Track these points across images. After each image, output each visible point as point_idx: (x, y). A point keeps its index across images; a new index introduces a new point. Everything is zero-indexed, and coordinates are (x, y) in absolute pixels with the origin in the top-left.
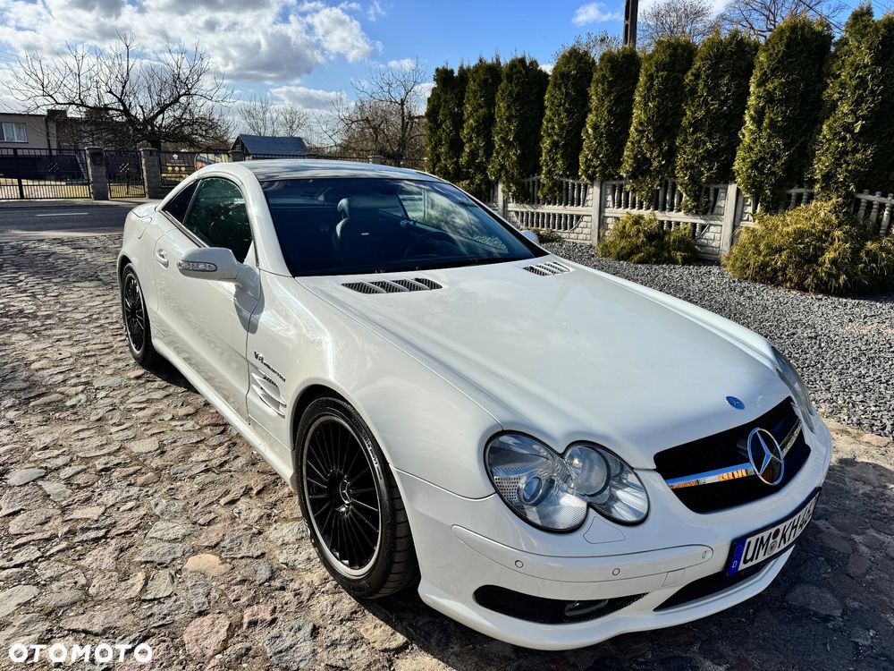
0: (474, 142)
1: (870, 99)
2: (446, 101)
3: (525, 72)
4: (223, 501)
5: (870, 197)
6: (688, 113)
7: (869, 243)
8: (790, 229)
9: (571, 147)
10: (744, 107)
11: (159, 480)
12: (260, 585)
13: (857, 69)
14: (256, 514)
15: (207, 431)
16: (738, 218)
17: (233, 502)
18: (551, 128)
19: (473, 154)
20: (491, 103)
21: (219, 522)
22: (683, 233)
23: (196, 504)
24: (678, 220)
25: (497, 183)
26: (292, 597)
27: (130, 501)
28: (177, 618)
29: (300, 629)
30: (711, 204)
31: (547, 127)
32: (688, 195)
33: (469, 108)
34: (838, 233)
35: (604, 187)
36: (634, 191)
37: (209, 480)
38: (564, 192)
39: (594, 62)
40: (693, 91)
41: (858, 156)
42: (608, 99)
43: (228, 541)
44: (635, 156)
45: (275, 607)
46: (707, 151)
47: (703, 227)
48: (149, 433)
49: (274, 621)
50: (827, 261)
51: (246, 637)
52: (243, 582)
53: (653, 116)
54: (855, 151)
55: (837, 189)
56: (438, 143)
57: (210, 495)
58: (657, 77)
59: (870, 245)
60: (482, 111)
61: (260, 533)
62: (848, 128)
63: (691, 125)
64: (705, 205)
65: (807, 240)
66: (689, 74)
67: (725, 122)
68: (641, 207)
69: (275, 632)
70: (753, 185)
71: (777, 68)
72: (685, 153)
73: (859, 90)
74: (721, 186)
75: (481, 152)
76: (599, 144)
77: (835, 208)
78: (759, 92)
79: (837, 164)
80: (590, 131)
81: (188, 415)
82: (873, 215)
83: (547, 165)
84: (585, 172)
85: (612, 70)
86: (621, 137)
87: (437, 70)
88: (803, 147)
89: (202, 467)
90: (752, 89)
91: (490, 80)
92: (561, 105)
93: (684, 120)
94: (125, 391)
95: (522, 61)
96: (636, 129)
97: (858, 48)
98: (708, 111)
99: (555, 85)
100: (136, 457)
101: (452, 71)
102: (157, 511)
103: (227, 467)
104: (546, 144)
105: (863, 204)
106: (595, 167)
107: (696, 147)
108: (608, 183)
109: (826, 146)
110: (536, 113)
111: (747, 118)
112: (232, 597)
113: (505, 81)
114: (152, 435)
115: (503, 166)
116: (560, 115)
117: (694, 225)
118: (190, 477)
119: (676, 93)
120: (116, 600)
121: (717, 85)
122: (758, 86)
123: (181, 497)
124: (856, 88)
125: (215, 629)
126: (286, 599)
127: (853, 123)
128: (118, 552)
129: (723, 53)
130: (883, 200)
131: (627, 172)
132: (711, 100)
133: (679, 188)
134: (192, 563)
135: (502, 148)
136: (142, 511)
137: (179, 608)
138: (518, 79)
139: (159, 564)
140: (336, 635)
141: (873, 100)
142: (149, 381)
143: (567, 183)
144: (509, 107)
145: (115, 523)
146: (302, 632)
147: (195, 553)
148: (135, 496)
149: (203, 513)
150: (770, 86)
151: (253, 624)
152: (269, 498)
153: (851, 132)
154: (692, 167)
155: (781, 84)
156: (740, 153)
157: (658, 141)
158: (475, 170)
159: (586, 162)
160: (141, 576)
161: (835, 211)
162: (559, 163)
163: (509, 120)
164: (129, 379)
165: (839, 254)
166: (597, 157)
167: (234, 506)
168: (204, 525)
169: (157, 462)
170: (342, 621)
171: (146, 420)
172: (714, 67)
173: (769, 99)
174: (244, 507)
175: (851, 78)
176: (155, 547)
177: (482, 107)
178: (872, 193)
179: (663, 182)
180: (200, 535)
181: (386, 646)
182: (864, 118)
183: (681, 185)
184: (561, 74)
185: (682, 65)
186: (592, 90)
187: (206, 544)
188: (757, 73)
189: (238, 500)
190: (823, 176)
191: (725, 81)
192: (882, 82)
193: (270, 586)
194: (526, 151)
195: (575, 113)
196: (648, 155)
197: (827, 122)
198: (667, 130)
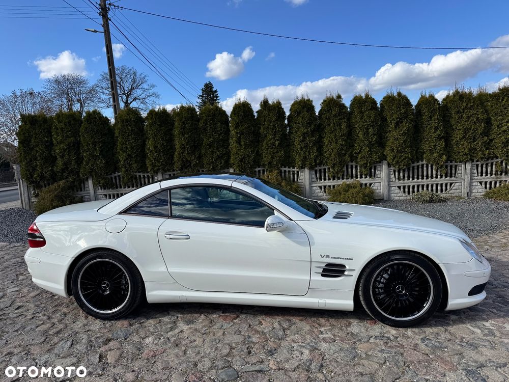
0: (67, 157)
5: (285, 169)
10: (229, 136)
18: (125, 148)
19: (66, 164)
20: (76, 135)
25: (87, 180)
31: (122, 147)
35: (164, 175)
38: (138, 180)
41: (279, 154)
44: (182, 160)
46: (218, 155)
53: (189, 141)
54: (277, 152)
58: (187, 123)
66: (201, 122)
67: (223, 143)
70: (242, 169)
72: (207, 157)
74: (226, 170)
75: (73, 163)
76: (159, 155)
79: (273, 158)
80: (151, 149)
82: (287, 175)
83: (125, 167)
84: (152, 169)
85: (159, 119)
86: (170, 151)
88: (258, 152)
90: (231, 129)
91: (72, 122)
92: (129, 135)
93: (204, 142)
96: (181, 147)
98: (214, 139)
100: (245, 343)
104: (122, 157)
105: (283, 172)
106: (158, 166)
107: (212, 154)
108: (167, 174)
109: (266, 151)
110: (111, 140)
111: (231, 141)
113: (86, 122)
115: (92, 170)
116: (129, 141)
119: (197, 131)
121: (216, 127)
124: (273, 129)
127: (275, 142)
130: (289, 169)
131: (178, 168)
135: (90, 160)
143: (140, 176)
144: (92, 137)
150: (241, 128)
153: (274, 145)
154: (212, 163)
155: (245, 127)
156: (233, 156)
157: (193, 152)
158: (69, 173)
159: (152, 164)
162: (134, 166)
163: (94, 144)
166: (159, 162)
173: (241, 133)
175: (270, 125)
177: (70, 137)
178: (285, 167)
182: (278, 140)
190: (268, 163)
191: (219, 125)
194: (108, 160)
195: (138, 140)
196: (189, 159)
197: (265, 142)
198: (195, 147)
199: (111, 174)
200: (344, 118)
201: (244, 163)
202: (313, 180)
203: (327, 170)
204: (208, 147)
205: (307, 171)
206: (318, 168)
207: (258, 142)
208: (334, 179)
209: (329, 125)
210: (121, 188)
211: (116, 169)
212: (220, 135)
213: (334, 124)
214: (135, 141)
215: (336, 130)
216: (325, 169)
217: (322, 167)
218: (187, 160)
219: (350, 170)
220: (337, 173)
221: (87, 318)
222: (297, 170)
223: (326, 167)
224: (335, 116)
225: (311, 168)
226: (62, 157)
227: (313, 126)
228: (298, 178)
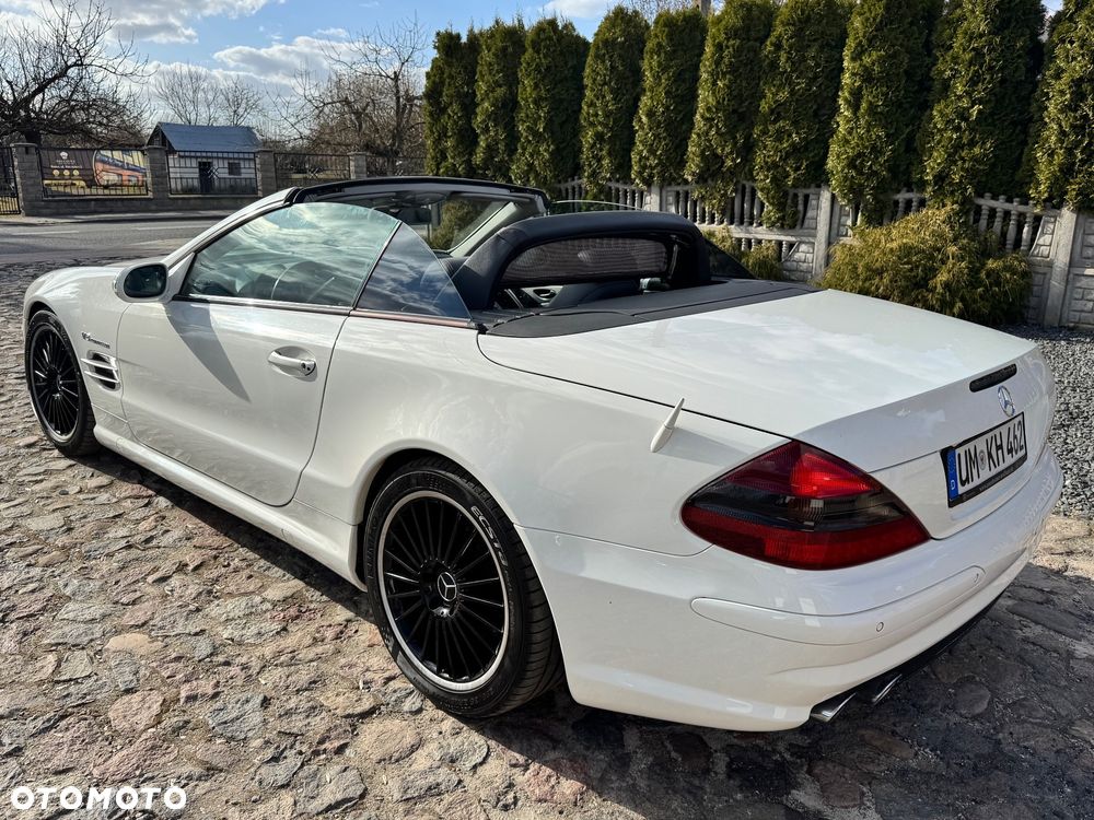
0: (492, 133)
1: (988, 77)
2: (451, 77)
3: (556, 40)
4: (150, 579)
5: (993, 203)
6: (769, 95)
7: (990, 261)
8: (894, 245)
9: (621, 141)
10: (838, 87)
11: (68, 559)
12: (200, 661)
13: (971, 38)
14: (193, 590)
15: (128, 504)
16: (834, 232)
17: (163, 579)
18: (593, 116)
19: (491, 150)
20: (512, 81)
21: (147, 600)
22: (765, 253)
23: (117, 583)
24: (759, 237)
26: (239, 671)
27: (32, 582)
28: (99, 697)
29: (247, 701)
30: (801, 216)
31: (588, 113)
32: (771, 204)
33: (482, 87)
34: (952, 249)
35: (664, 193)
36: (703, 198)
37: (131, 557)
39: (647, 27)
40: (774, 65)
41: (977, 150)
42: (665, 76)
43: (159, 619)
44: (703, 152)
45: (218, 682)
46: (793, 145)
47: (791, 245)
48: (51, 508)
49: (216, 695)
50: (939, 285)
51: (184, 711)
52: (178, 659)
53: (724, 99)
54: (972, 144)
55: (952, 193)
56: (443, 135)
57: (134, 572)
59: (991, 264)
60: (500, 92)
61: (198, 610)
62: (963, 115)
63: (772, 111)
64: (792, 216)
65: (914, 259)
66: (768, 43)
67: (815, 107)
68: (712, 222)
69: (219, 705)
70: (851, 189)
71: (875, 37)
72: (765, 149)
73: (975, 65)
74: (811, 191)
75: (501, 147)
76: (656, 136)
77: (950, 218)
78: (854, 68)
79: (951, 160)
80: (644, 119)
81: (101, 487)
82: (997, 225)
83: (590, 166)
84: (640, 173)
85: (670, 37)
86: (684, 127)
87: (438, 34)
88: (910, 140)
89: (123, 543)
90: (845, 64)
91: (510, 50)
92: (605, 84)
93: (763, 102)
94: (14, 462)
95: (553, 23)
96: (702, 117)
97: (973, 12)
98: (792, 92)
99: (597, 56)
100: (36, 535)
101: (458, 37)
102: (68, 591)
103: (154, 542)
104: (588, 137)
105: (984, 212)
106: (652, 168)
107: (779, 139)
108: (669, 189)
109: (937, 137)
110: (573, 95)
111: (841, 102)
112: (165, 674)
113: (530, 50)
114: (54, 511)
115: (531, 166)
116: (604, 97)
117: (780, 244)
118: (107, 555)
119: (752, 69)
120: (22, 683)
121: (803, 59)
122: (853, 59)
123: (96, 576)
124: (971, 63)
125: (147, 705)
126: (232, 673)
127: (968, 109)
128: (21, 635)
129: (809, 17)
130: (1008, 206)
131: (693, 174)
132: (797, 78)
133: (759, 194)
134: (114, 643)
135: (529, 142)
136: (48, 593)
137: (101, 687)
138: (547, 47)
139: (73, 646)
140: (292, 704)
141: (992, 78)
142: (45, 449)
143: (618, 190)
144: (536, 86)
145: (13, 606)
146: (250, 704)
147: (117, 632)
148: (38, 577)
149: (125, 592)
150: (867, 60)
151: (191, 698)
152: (208, 574)
153: (966, 119)
154: (775, 165)
155: (880, 57)
156: (834, 148)
157: (731, 133)
158: (495, 172)
159: (640, 160)
160: (52, 658)
161: (948, 220)
162: (606, 162)
163: (536, 102)
164: (19, 447)
165: (954, 275)
166: (655, 155)
167: (164, 584)
168: (127, 605)
169: (62, 540)
170: (298, 691)
171: (45, 494)
172: (798, 34)
173: (867, 77)
174: (178, 583)
175: (964, 50)
176: (66, 629)
177: (500, 86)
178: (995, 197)
179: (740, 187)
180: (123, 615)
181: (350, 711)
182: (980, 101)
183: (762, 190)
184: (605, 43)
185: (759, 31)
186: (645, 65)
187: (132, 623)
188: (851, 43)
189: (170, 577)
190: (934, 177)
191: (813, 52)
192: (1002, 55)
193: (211, 661)
194: (561, 146)
195: (624, 95)
196: (719, 151)
197: (938, 107)
198: (742, 118)
199: (566, 181)
201: (860, 172)
204: (772, 118)
205: (1067, 217)
218: (716, 156)
222: (1037, 210)
225: (1086, 210)
228: (1033, 240)
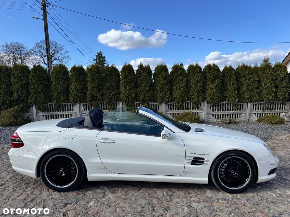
5: (151, 103)
10: (120, 84)
16: (124, 110)
24: (106, 112)
30: (115, 107)
32: (109, 106)
35: (80, 105)
38: (64, 107)
40: (106, 79)
44: (91, 96)
46: (113, 94)
54: (147, 94)
55: (145, 102)
58: (95, 75)
60: (23, 82)
67: (116, 87)
70: (127, 102)
72: (107, 95)
74: (118, 103)
75: (24, 96)
76: (78, 92)
79: (145, 96)
80: (73, 89)
82: (153, 107)
83: (56, 99)
84: (74, 101)
86: (85, 91)
88: (136, 93)
92: (60, 81)
96: (91, 89)
106: (77, 99)
107: (110, 93)
115: (36, 100)
117: (111, 113)
127: (146, 88)
129: (112, 71)
131: (89, 100)
133: (106, 104)
135: (35, 94)
143: (65, 105)
144: (36, 80)
147: (212, 205)
150: (127, 79)
153: (146, 90)
154: (109, 98)
155: (130, 79)
156: (122, 95)
157: (98, 92)
158: (21, 102)
159: (73, 98)
162: (62, 99)
163: (37, 84)
166: (77, 97)
168: (200, 202)
173: (127, 82)
177: (23, 80)
178: (151, 102)
182: (148, 87)
191: (114, 77)
194: (46, 95)
195: (65, 83)
197: (140, 88)
198: (100, 89)
199: (47, 103)
200: (184, 76)
201: (129, 99)
202: (167, 110)
203: (174, 105)
204: (107, 89)
205: (163, 105)
206: (169, 103)
207: (136, 87)
208: (178, 110)
209: (176, 80)
210: (53, 111)
211: (51, 100)
212: (114, 82)
213: (179, 79)
214: (63, 84)
215: (180, 83)
216: (173, 104)
217: (172, 103)
218: (94, 96)
219: (187, 105)
220: (180, 106)
221: (48, 191)
222: (158, 104)
223: (174, 103)
224: (180, 75)
225: (166, 103)
226: (17, 92)
227: (167, 80)
228: (158, 109)
